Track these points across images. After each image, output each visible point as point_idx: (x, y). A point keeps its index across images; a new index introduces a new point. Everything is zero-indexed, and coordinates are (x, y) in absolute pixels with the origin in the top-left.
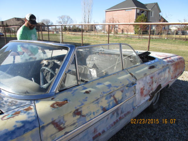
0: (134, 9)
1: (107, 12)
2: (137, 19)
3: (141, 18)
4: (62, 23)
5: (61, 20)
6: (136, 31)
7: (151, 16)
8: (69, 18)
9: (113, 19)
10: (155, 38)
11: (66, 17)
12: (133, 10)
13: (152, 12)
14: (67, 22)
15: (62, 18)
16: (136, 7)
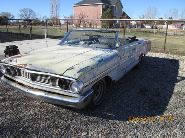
0: (101, 4)
1: (75, 7)
2: (103, 14)
3: (107, 13)
4: (25, 17)
5: (23, 13)
6: (103, 25)
7: (115, 11)
8: (31, 11)
9: (82, 13)
10: (120, 31)
11: (28, 10)
12: (99, 5)
13: (115, 8)
14: (30, 15)
15: (24, 11)
16: (102, 3)
